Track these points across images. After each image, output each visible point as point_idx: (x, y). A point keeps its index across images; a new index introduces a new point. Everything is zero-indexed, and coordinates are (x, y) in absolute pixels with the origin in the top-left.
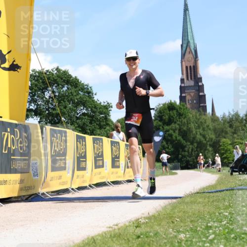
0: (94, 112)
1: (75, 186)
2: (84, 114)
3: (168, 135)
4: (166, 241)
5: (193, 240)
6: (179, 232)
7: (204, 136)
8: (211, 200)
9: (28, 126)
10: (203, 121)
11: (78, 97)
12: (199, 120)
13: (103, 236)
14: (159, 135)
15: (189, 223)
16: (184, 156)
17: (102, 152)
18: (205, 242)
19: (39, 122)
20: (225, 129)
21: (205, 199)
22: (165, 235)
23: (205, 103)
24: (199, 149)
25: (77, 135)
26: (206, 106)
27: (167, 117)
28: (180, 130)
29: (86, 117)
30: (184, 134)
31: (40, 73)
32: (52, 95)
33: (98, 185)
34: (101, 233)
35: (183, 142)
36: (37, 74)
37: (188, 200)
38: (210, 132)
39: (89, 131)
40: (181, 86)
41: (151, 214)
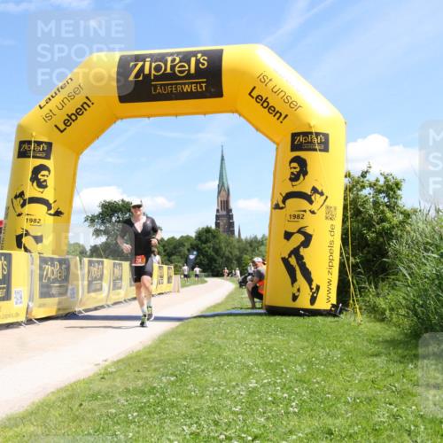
7: (231, 253)
10: (231, 241)
12: (228, 240)
14: (193, 254)
16: (216, 267)
20: (246, 248)
23: (233, 227)
26: (234, 230)
27: (204, 238)
30: (217, 251)
35: (216, 257)
38: (235, 250)
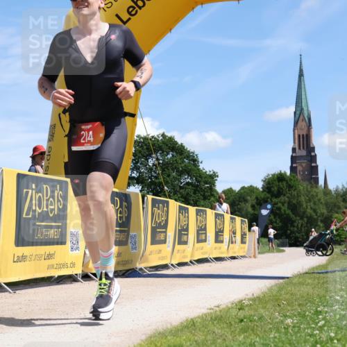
0: (199, 182)
1: (175, 262)
2: (188, 184)
3: (277, 208)
4: (271, 326)
5: (302, 326)
6: (285, 316)
7: (315, 211)
8: (321, 281)
9: (129, 195)
10: (315, 194)
11: (183, 165)
12: (310, 192)
13: (203, 318)
14: (267, 209)
15: (297, 307)
16: (292, 232)
17: (206, 225)
18: (314, 329)
19: (141, 191)
20: (337, 204)
21: (314, 280)
22: (270, 319)
23: (317, 175)
24: (309, 225)
25: (179, 206)
26: (318, 178)
27: (276, 188)
28: (289, 203)
29: (190, 187)
30: (294, 208)
31: (145, 139)
32: (156, 162)
33: (200, 261)
34: (201, 315)
35: (292, 216)
36: (142, 140)
37: (295, 281)
38: (321, 206)
39: (192, 202)
40: (292, 156)
41: (255, 295)
